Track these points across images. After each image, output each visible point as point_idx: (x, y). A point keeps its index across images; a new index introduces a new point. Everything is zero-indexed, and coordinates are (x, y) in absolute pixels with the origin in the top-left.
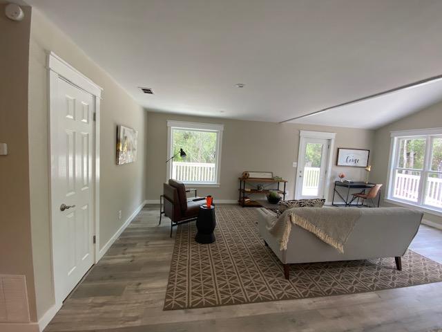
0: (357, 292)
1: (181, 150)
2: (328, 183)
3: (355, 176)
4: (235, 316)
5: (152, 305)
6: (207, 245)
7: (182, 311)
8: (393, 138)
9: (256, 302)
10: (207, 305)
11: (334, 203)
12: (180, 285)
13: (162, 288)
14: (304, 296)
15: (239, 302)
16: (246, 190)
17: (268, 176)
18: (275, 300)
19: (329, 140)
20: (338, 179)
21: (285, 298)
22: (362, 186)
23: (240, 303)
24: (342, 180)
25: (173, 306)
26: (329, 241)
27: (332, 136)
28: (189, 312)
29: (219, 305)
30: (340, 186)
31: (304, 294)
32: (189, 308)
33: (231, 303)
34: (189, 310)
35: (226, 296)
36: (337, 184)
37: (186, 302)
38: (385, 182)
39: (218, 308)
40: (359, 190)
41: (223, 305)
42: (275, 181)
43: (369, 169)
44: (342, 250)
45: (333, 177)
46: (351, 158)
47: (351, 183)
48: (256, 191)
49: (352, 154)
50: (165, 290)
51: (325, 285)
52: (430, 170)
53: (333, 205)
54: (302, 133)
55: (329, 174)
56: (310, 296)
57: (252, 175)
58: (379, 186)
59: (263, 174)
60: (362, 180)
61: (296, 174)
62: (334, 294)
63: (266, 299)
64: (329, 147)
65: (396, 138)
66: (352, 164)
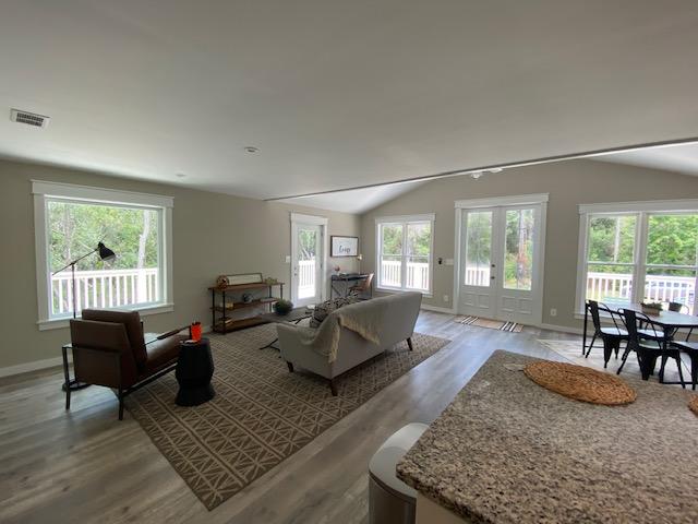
0: (395, 380)
1: (101, 245)
2: (325, 279)
3: (348, 268)
4: (309, 458)
5: (184, 518)
6: (207, 404)
7: (240, 494)
9: (321, 432)
10: (269, 468)
12: (206, 470)
13: (180, 490)
14: (359, 403)
15: (303, 442)
16: (227, 306)
17: (256, 279)
18: (339, 420)
19: (322, 226)
20: (335, 273)
21: (345, 414)
22: (355, 278)
23: (306, 444)
24: (338, 274)
25: (222, 498)
26: (369, 337)
27: (324, 221)
28: (250, 490)
29: (284, 459)
30: (337, 280)
31: (358, 401)
32: (246, 485)
33: (295, 449)
34: (248, 487)
35: (285, 446)
36: (333, 279)
37: (237, 481)
38: (374, 271)
39: (285, 462)
40: (352, 284)
41: (288, 456)
42: (266, 285)
43: (360, 258)
44: (378, 342)
45: (329, 271)
46: (343, 247)
48: (243, 304)
49: (344, 243)
50: (188, 490)
51: (369, 386)
54: (294, 217)
55: (325, 268)
56: (364, 401)
57: (233, 281)
58: (371, 276)
59: (245, 277)
60: (355, 271)
61: (290, 272)
62: (380, 389)
63: (329, 425)
64: (322, 234)
65: (379, 226)
66: (344, 254)
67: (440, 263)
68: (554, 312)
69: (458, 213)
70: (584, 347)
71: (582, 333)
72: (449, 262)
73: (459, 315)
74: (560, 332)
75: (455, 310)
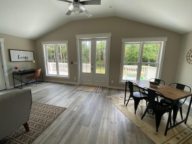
2: (6, 75)
8: (43, 45)
11: (16, 86)
24: (17, 71)
43: (34, 62)
46: (21, 56)
47: (23, 71)
49: (22, 54)
52: (59, 60)
53: (15, 87)
67: (72, 63)
68: (112, 82)
69: (78, 41)
70: (125, 100)
71: (125, 89)
72: (75, 63)
73: (80, 85)
74: (114, 89)
75: (78, 83)
